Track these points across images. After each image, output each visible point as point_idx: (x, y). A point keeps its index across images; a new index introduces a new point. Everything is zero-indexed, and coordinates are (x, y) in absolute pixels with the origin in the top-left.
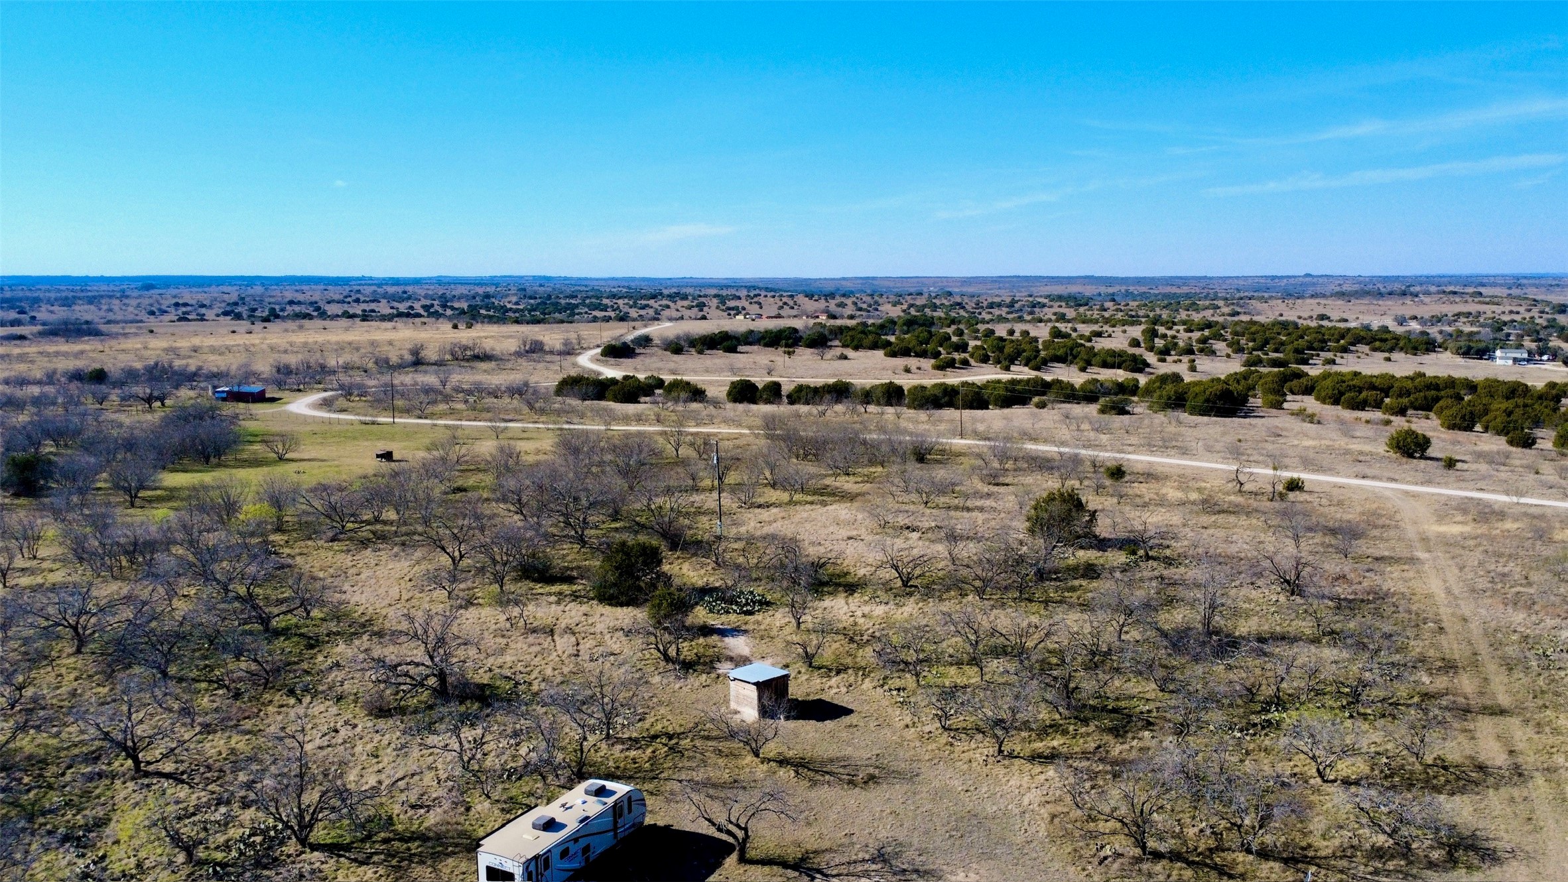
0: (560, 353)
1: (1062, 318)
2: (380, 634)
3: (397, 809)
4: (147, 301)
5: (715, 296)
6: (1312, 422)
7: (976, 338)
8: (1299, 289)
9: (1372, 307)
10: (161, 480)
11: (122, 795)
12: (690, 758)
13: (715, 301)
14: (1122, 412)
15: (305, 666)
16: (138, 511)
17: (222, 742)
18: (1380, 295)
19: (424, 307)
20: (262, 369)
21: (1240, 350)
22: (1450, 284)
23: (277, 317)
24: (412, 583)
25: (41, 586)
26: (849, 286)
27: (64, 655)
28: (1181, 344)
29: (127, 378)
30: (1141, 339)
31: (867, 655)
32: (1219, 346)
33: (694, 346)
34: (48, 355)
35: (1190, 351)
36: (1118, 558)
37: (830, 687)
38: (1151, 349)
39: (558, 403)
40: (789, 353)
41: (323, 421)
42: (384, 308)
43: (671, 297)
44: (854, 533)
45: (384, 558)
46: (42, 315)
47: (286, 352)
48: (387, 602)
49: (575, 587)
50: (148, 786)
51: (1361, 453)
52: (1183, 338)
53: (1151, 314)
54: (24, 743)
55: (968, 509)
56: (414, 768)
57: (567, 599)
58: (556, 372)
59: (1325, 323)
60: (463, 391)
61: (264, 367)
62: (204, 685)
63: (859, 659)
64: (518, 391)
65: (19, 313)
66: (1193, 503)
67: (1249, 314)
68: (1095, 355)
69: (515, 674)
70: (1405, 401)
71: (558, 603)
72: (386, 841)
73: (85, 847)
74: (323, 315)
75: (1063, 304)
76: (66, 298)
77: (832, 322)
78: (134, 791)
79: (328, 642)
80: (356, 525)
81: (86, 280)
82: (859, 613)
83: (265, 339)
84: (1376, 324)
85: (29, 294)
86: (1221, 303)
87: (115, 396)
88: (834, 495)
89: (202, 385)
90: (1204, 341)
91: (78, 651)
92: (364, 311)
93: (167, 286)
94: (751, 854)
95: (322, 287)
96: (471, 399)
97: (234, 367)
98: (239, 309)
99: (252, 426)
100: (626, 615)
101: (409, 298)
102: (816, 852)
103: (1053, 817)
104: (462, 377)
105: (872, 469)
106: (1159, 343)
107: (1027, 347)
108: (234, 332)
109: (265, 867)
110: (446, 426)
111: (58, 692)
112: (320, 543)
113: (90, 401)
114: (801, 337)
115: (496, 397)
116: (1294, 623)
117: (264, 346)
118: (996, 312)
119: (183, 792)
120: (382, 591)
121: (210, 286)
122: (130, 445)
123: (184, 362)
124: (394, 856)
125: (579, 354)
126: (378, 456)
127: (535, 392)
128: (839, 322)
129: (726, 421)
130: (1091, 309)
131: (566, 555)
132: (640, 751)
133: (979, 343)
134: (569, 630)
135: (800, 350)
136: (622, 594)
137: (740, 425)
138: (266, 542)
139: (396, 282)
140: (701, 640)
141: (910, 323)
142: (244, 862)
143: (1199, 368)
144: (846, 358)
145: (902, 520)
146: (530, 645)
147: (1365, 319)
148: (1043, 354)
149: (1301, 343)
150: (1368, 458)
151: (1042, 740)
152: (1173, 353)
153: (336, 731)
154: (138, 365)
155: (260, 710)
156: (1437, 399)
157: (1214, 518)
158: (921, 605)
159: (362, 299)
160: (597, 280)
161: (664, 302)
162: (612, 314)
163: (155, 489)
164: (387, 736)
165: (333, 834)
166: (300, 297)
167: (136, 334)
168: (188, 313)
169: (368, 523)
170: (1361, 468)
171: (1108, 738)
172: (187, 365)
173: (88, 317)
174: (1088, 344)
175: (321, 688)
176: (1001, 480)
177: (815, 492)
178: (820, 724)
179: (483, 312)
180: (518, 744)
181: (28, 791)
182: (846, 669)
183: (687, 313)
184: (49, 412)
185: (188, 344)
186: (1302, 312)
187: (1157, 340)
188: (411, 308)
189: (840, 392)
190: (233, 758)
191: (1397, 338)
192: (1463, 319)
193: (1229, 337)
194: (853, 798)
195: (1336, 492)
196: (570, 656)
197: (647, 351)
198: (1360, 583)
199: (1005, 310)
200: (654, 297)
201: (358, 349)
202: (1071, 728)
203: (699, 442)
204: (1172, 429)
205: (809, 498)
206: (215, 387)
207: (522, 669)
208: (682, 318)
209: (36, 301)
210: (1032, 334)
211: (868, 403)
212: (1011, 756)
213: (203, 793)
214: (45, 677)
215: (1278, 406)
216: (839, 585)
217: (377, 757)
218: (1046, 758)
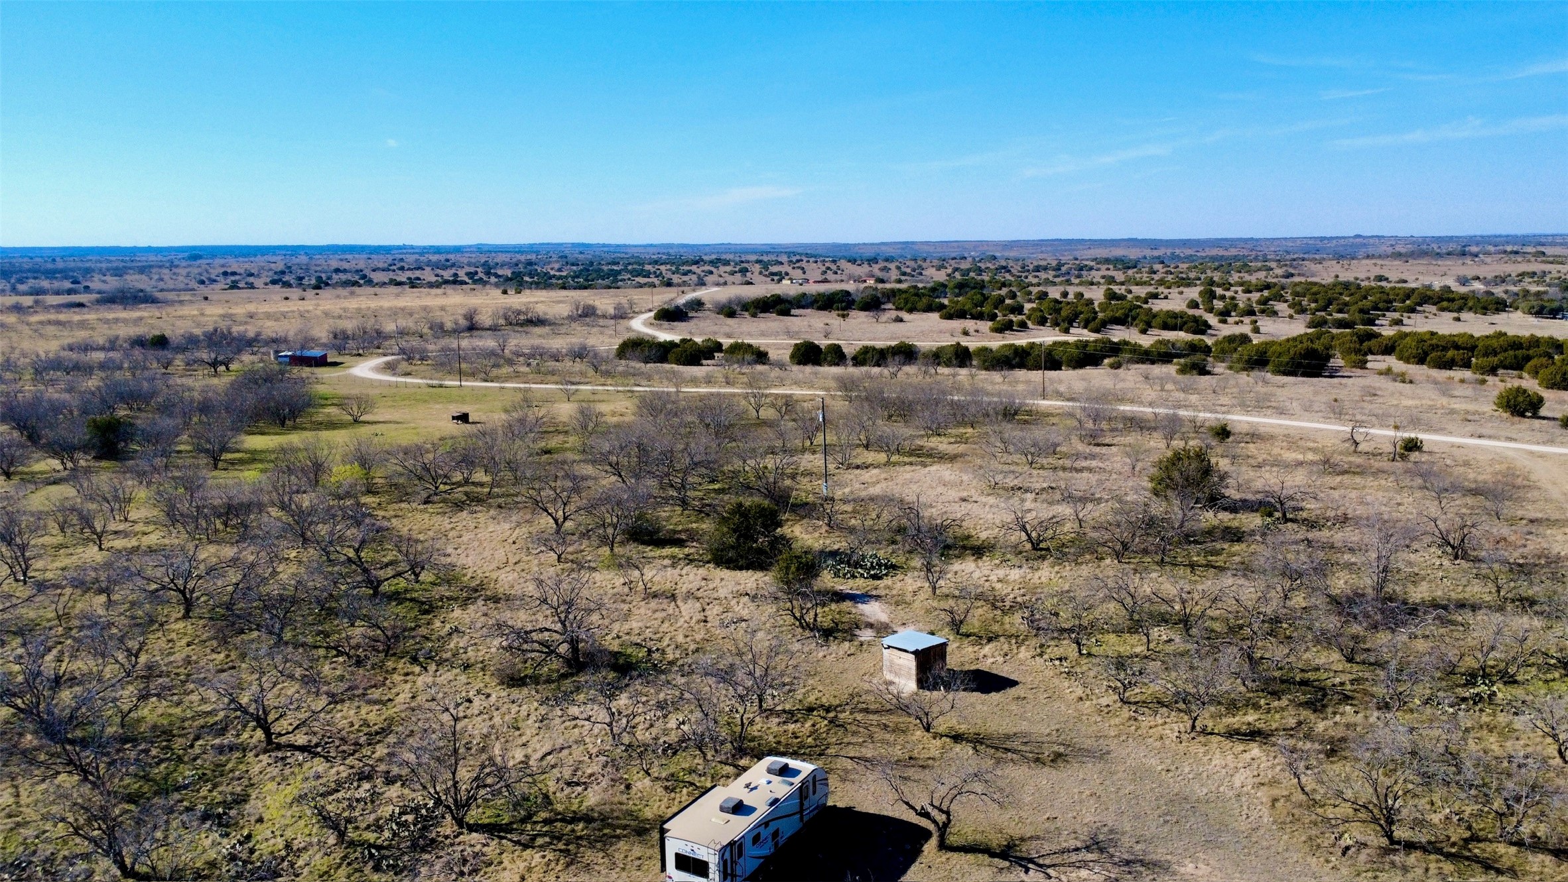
0: (614, 317)
1: (1111, 280)
2: (496, 600)
3: (552, 786)
4: (196, 271)
5: (758, 262)
6: (1404, 382)
7: (1030, 301)
8: (1350, 250)
9: (1432, 267)
10: (242, 442)
11: (257, 769)
12: (854, 733)
13: (758, 266)
14: (1203, 371)
15: (423, 631)
16: (223, 474)
17: (352, 712)
18: (1439, 255)
19: (467, 274)
20: (319, 335)
21: (1302, 311)
22: (1508, 243)
23: (327, 284)
24: (516, 546)
25: (138, 547)
26: (890, 252)
27: (172, 620)
28: (1241, 305)
29: (188, 344)
30: (1199, 300)
31: (1016, 622)
32: (1281, 307)
33: (747, 310)
34: (107, 321)
35: (1250, 312)
36: (1252, 521)
37: (985, 656)
38: (1210, 310)
39: (622, 365)
40: (844, 316)
41: (390, 385)
42: (428, 275)
43: (715, 263)
44: (965, 494)
45: (482, 520)
46: (95, 284)
47: (340, 317)
48: (494, 566)
49: (687, 550)
50: (282, 759)
51: (1467, 412)
52: (1242, 299)
53: (1203, 277)
54: (146, 712)
55: (1078, 470)
56: (560, 742)
57: (682, 563)
58: (611, 336)
59: (1384, 284)
60: (523, 355)
61: (321, 333)
62: (322, 652)
63: (1007, 626)
64: (580, 354)
65: (73, 283)
66: (1312, 463)
67: (1303, 275)
68: (1155, 316)
69: (645, 640)
70: (1495, 360)
71: (673, 566)
72: (546, 822)
73: (227, 826)
74: (370, 282)
75: (1111, 267)
76: (117, 269)
77: (880, 286)
78: (269, 765)
79: (442, 607)
80: (448, 487)
81: (134, 251)
82: (993, 578)
83: (318, 305)
84: (1437, 284)
85: (80, 265)
86: (1273, 265)
87: (179, 361)
88: (930, 456)
89: (262, 350)
90: (1264, 302)
91: (186, 616)
92: (409, 278)
93: (214, 256)
94: (952, 839)
95: (366, 256)
96: (534, 362)
97: (291, 334)
98: (286, 278)
99: (321, 389)
100: (749, 579)
101: (453, 265)
102: (1022, 839)
103: (1275, 800)
104: (519, 341)
105: (962, 430)
106: (1218, 304)
107: (1085, 309)
108: (287, 299)
109: (423, 850)
110: (515, 389)
111: (172, 659)
112: (414, 505)
113: (155, 365)
114: (853, 301)
115: (557, 361)
116: (1468, 589)
117: (319, 313)
118: (1043, 275)
119: (319, 765)
120: (487, 554)
121: (255, 256)
122: (205, 408)
123: (242, 328)
124: (559, 839)
125: (632, 318)
126: (454, 418)
127: (596, 355)
128: (888, 286)
129: (797, 383)
130: (1140, 272)
131: (670, 517)
132: (799, 725)
133: (1034, 305)
134: (690, 595)
135: (853, 313)
136: (742, 557)
137: (812, 387)
138: (358, 504)
139: (438, 250)
140: (834, 606)
141: (962, 287)
142: (399, 844)
143: (1262, 329)
144: (901, 320)
145: (1011, 482)
146: (655, 611)
147: (1426, 280)
148: (1100, 315)
149: (1366, 304)
150: (1477, 417)
151: (1234, 716)
152: (1233, 314)
153: (469, 701)
154: (197, 331)
155: (386, 679)
156: (1528, 358)
157: (1339, 479)
158: (1057, 568)
159: (406, 267)
160: (636, 246)
161: (707, 268)
162: (656, 281)
163: (238, 451)
164: (525, 707)
165: (489, 813)
166: (346, 266)
167: (191, 302)
168: (236, 282)
169: (459, 484)
170: (1470, 428)
171: (1306, 714)
172: (246, 331)
173: (142, 286)
174: (1145, 306)
175: (445, 656)
176: (1100, 440)
177: (911, 453)
178: (984, 696)
179: (527, 279)
180: (665, 716)
181: (158, 764)
182: (997, 637)
183: (730, 279)
184: (118, 375)
185: (244, 311)
186: (1360, 272)
187: (1215, 302)
188: (456, 275)
189: (907, 353)
190: (366, 730)
191: (1464, 298)
192: (1527, 280)
193: (1290, 298)
194: (1045, 777)
195: (1456, 452)
196: (698, 622)
197: (699, 314)
198: (1525, 546)
199: (1052, 273)
200: (696, 263)
201: (411, 315)
202: (1262, 702)
203: (780, 403)
204: (1261, 389)
205: (906, 459)
206: (277, 352)
207: (650, 635)
208: (725, 283)
209: (88, 271)
210: (1087, 296)
211: (939, 364)
212: (1204, 732)
213: (342, 768)
214: (157, 643)
215: (1362, 365)
216: (964, 548)
217: (518, 729)
218: (1245, 735)
